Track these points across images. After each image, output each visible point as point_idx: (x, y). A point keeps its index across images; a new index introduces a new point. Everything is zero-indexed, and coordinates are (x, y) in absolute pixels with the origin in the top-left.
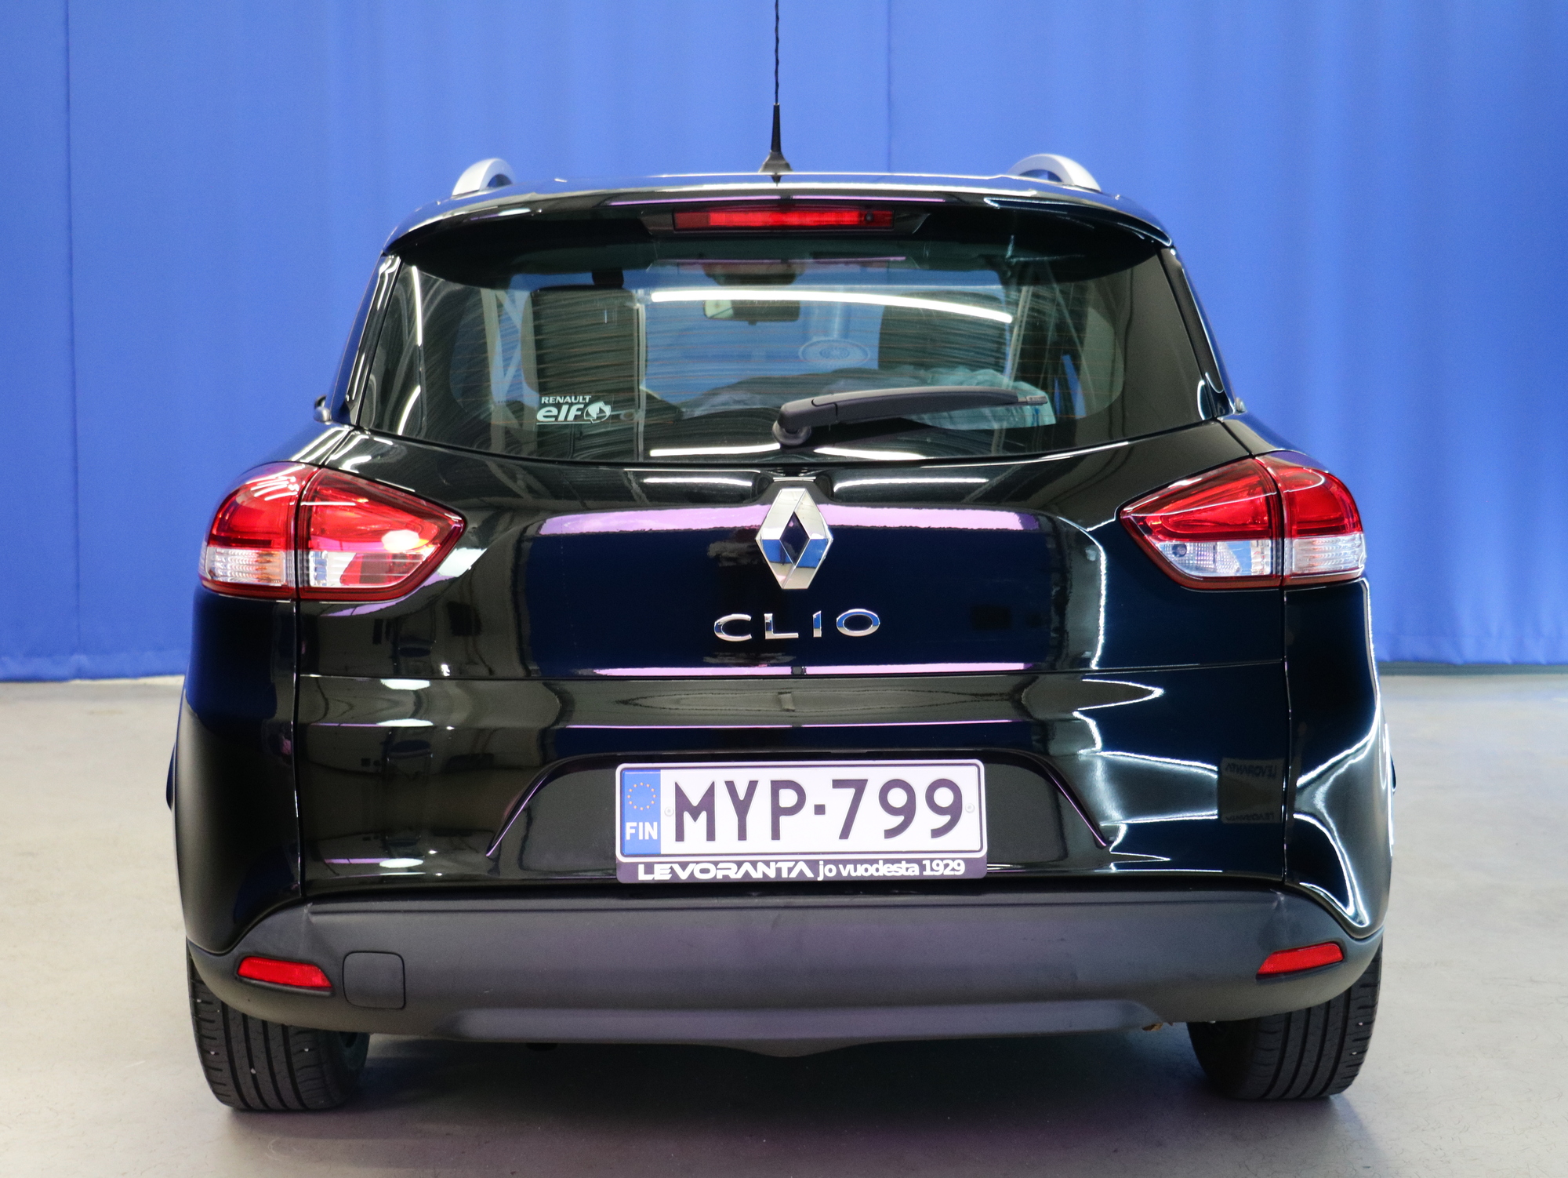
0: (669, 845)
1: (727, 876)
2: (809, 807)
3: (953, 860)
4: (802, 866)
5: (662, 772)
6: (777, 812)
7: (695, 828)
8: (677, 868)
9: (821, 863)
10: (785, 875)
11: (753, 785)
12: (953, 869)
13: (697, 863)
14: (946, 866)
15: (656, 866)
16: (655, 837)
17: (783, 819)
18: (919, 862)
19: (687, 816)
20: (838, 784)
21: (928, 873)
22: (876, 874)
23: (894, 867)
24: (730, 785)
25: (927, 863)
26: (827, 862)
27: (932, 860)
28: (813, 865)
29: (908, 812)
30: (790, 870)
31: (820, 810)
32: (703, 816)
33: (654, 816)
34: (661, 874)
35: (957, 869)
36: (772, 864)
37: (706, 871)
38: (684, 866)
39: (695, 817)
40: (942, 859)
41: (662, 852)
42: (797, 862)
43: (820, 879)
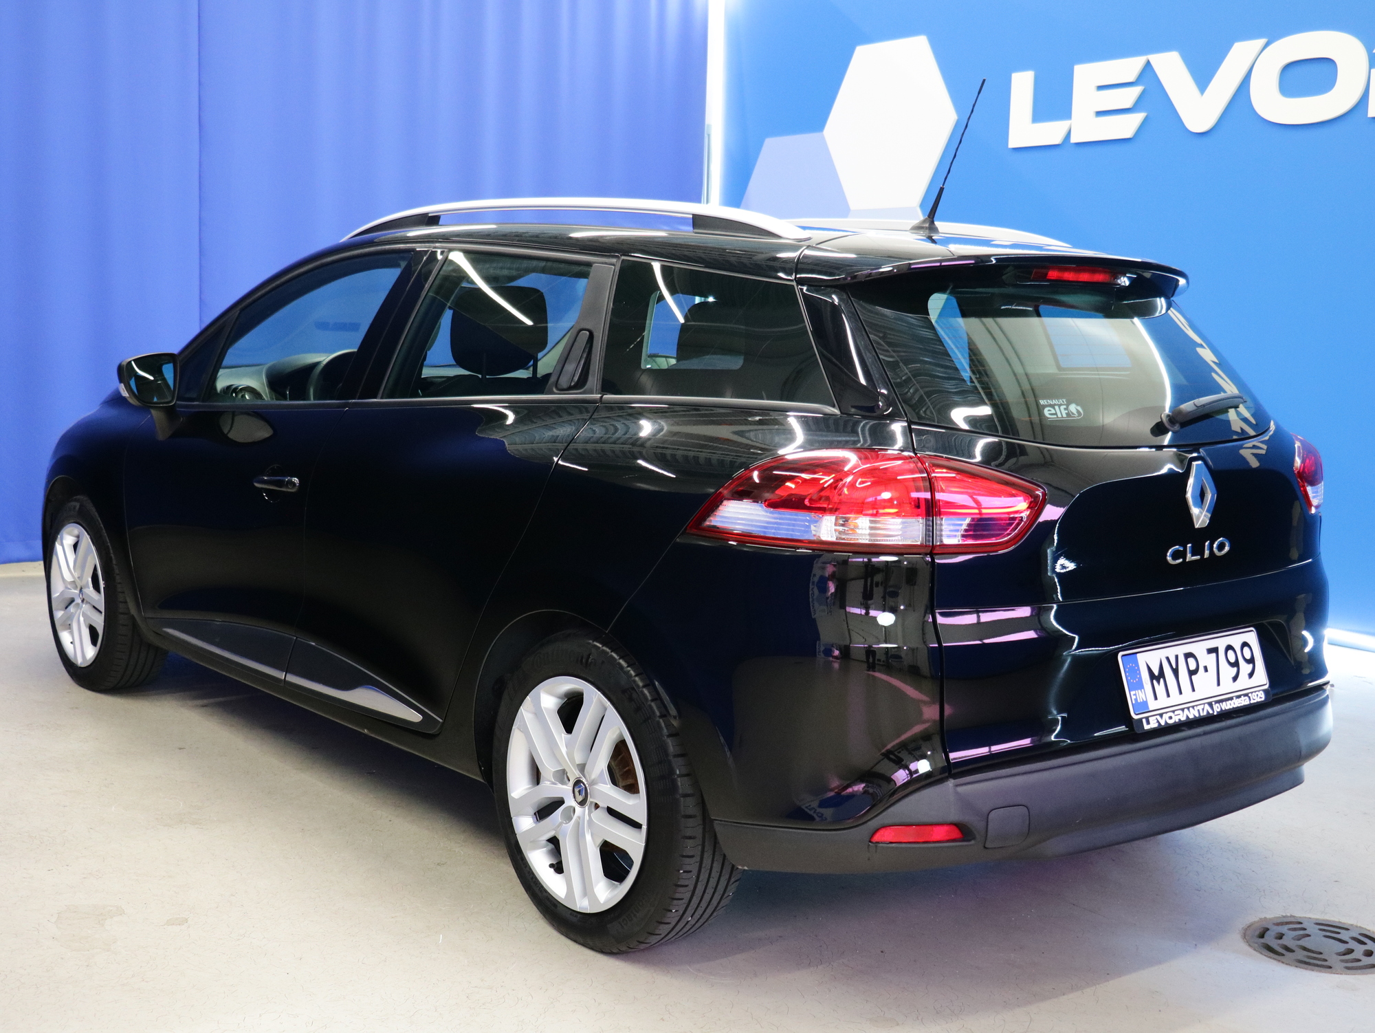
0: (1153, 705)
1: (1180, 720)
2: (1201, 669)
3: (1259, 691)
4: (1207, 707)
5: (1138, 655)
6: (1192, 673)
7: (1160, 688)
8: (1158, 717)
9: (1213, 703)
10: (1202, 714)
11: (1177, 657)
12: (1261, 698)
13: (1166, 713)
14: (1257, 695)
15: (1150, 718)
16: (1145, 700)
17: (1193, 677)
18: (1246, 695)
19: (1155, 682)
20: (1210, 651)
21: (1252, 702)
22: (1235, 706)
23: (1239, 700)
24: (1168, 659)
25: (1250, 695)
26: (1217, 702)
27: (1252, 693)
28: (1210, 704)
29: (1236, 664)
30: (1203, 709)
31: (1206, 669)
32: (1162, 680)
33: (1140, 686)
34: (1153, 724)
35: (1259, 697)
36: (1195, 707)
37: (1171, 718)
38: (1161, 715)
39: (1159, 683)
40: (1255, 692)
41: (1151, 709)
42: (1204, 704)
43: (1215, 713)
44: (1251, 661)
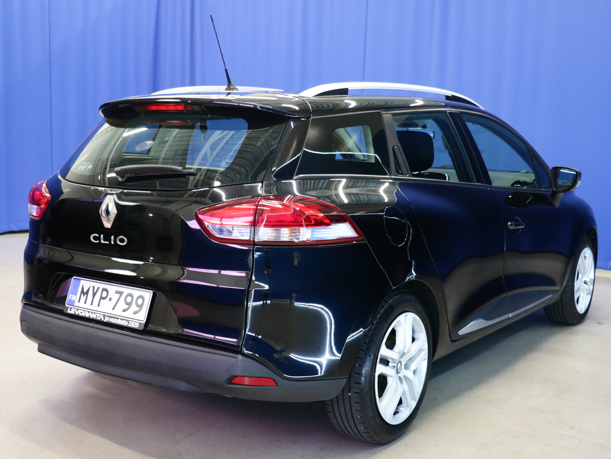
0: (76, 304)
1: (85, 315)
2: (108, 298)
3: (136, 322)
4: (102, 316)
5: (81, 280)
6: (102, 298)
7: (83, 298)
8: (76, 310)
9: (106, 316)
10: (97, 318)
11: (98, 288)
12: (135, 326)
13: (81, 310)
14: (134, 324)
15: (72, 309)
16: (75, 300)
17: (102, 301)
18: (128, 321)
19: (82, 295)
20: (117, 292)
21: (129, 325)
22: (117, 323)
23: (122, 321)
24: (94, 287)
25: (130, 322)
26: (108, 316)
27: (132, 321)
28: (104, 316)
29: (129, 304)
30: (99, 316)
31: (110, 300)
32: (86, 295)
33: (75, 294)
34: (72, 312)
35: (135, 325)
36: (96, 314)
37: (81, 313)
38: (78, 310)
39: (84, 296)
40: (134, 321)
41: (75, 305)
42: (101, 314)
43: (105, 321)
44: (141, 306)
